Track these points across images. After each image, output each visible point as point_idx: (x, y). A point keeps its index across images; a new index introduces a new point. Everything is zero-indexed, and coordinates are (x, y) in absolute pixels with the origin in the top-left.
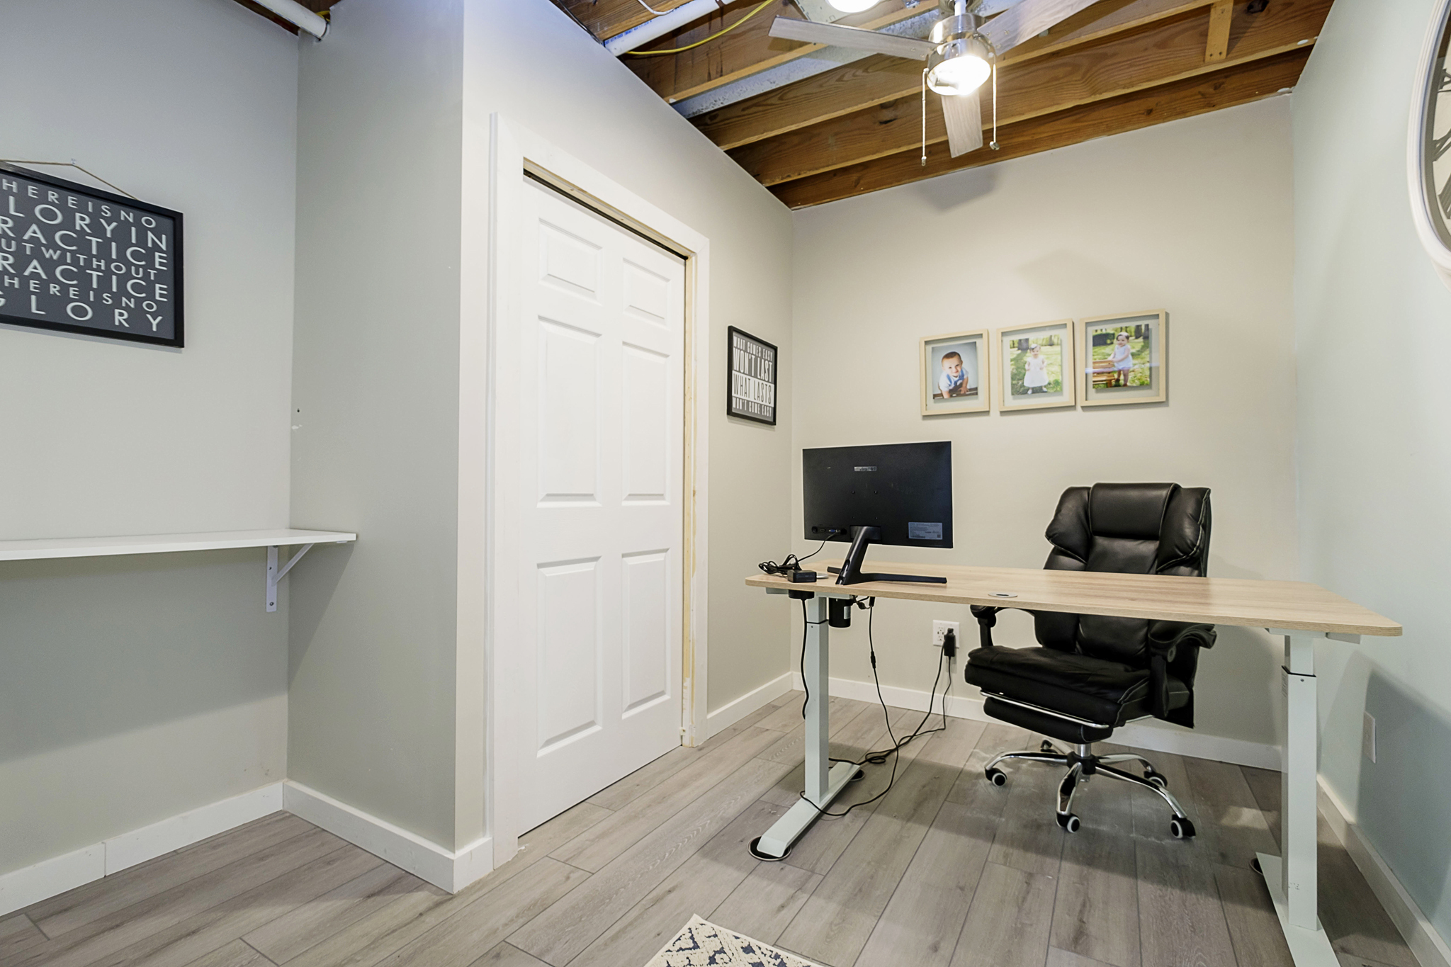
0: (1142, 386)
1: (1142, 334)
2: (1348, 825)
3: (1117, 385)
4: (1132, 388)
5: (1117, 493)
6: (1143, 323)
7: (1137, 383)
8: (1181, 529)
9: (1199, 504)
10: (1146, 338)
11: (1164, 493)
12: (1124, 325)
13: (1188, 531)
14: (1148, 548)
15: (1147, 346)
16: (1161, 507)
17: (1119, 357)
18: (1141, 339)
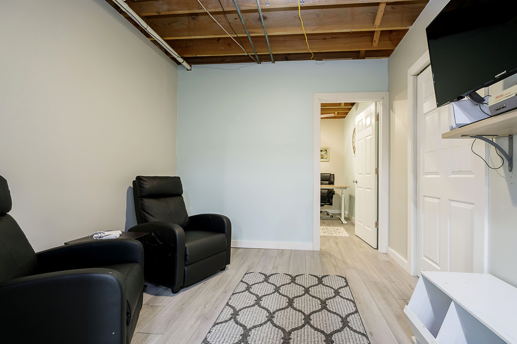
0: (326, 158)
1: (326, 150)
2: (348, 214)
3: (323, 158)
4: (325, 159)
5: (324, 175)
6: (326, 149)
7: (325, 158)
8: (331, 179)
9: (333, 176)
10: (327, 151)
11: (329, 175)
12: (324, 149)
13: (332, 180)
14: (328, 182)
15: (327, 152)
16: (329, 176)
17: (323, 154)
18: (326, 151)
